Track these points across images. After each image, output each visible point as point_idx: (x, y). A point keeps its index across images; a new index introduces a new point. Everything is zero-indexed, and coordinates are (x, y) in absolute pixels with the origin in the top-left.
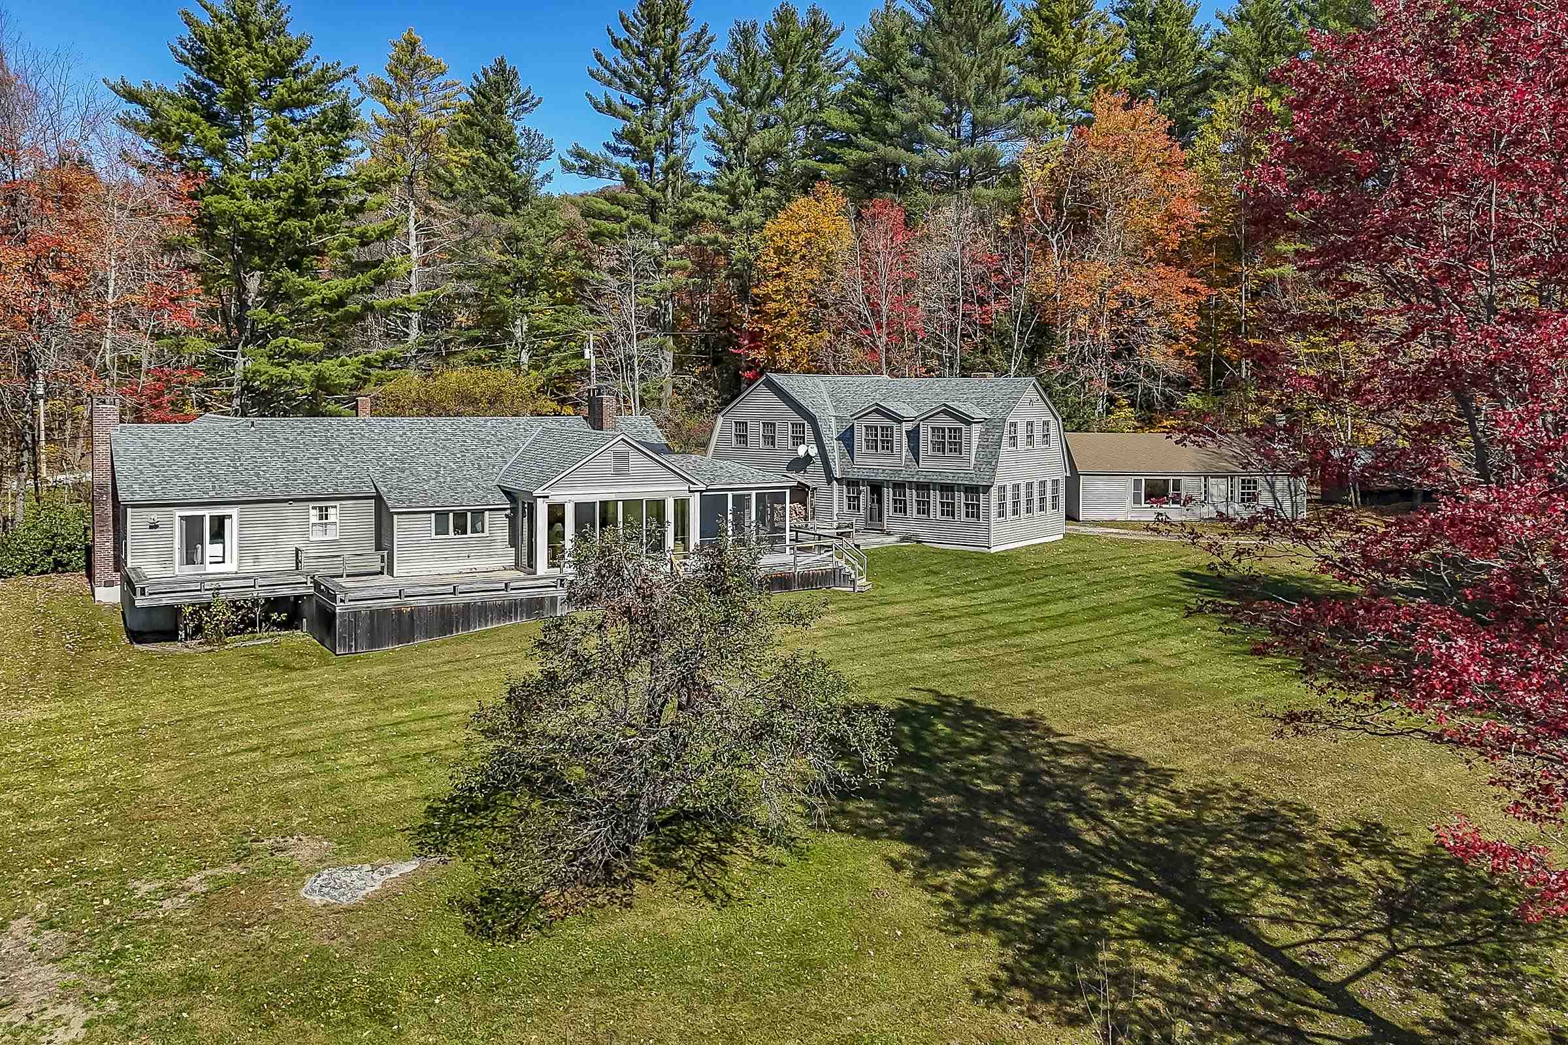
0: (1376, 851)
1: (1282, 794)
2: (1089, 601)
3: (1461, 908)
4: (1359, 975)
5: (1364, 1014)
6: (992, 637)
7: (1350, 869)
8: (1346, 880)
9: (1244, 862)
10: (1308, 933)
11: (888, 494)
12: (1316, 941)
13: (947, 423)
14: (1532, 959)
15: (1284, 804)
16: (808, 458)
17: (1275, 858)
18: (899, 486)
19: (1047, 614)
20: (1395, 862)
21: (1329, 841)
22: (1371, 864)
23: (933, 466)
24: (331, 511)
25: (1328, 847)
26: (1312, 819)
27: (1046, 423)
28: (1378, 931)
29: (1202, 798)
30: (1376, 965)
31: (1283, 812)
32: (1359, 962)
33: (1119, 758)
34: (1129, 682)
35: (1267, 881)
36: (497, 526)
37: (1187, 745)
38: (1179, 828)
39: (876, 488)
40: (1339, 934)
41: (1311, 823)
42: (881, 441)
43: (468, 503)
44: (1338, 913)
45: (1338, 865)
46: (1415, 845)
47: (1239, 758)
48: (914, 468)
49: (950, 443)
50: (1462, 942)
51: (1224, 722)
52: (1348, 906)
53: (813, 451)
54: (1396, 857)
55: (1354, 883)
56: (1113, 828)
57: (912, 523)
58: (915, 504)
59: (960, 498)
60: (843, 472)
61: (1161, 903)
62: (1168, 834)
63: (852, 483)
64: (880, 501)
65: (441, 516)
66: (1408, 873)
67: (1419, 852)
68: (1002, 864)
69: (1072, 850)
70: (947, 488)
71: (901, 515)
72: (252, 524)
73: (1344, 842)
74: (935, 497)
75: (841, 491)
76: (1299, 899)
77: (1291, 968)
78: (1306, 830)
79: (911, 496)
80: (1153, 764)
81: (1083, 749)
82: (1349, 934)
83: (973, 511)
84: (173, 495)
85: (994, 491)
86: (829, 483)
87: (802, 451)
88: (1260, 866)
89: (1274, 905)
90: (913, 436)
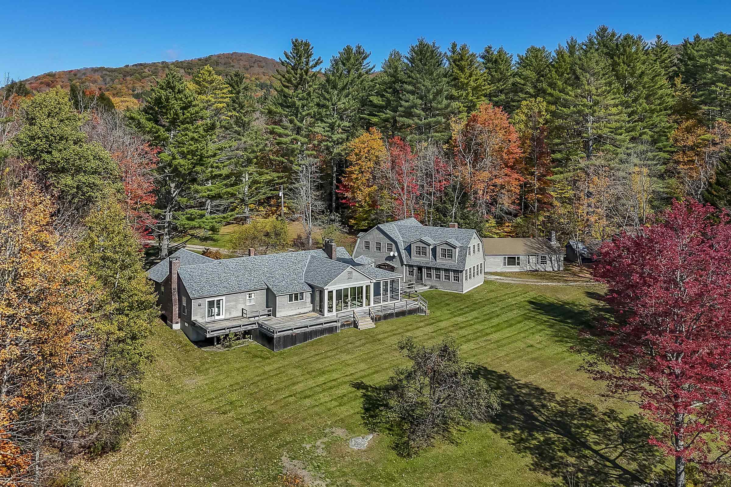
0: (615, 419)
1: (588, 401)
2: (504, 318)
3: (639, 437)
4: (617, 457)
5: (621, 468)
6: (479, 337)
7: (609, 425)
8: (609, 429)
9: (582, 425)
10: (604, 446)
11: (424, 271)
12: (606, 448)
13: (447, 247)
14: (657, 451)
15: (587, 404)
16: (394, 256)
17: (589, 423)
18: (429, 268)
19: (493, 324)
20: (620, 423)
21: (602, 417)
22: (614, 424)
23: (441, 262)
24: (253, 295)
25: (603, 419)
26: (596, 409)
27: (478, 244)
28: (620, 444)
29: (564, 403)
30: (621, 455)
31: (588, 407)
32: (617, 454)
33: (537, 389)
34: (530, 356)
35: (590, 431)
36: (307, 297)
37: (555, 383)
38: (563, 414)
39: (420, 269)
40: (611, 446)
41: (596, 411)
42: (422, 252)
43: (298, 290)
44: (610, 440)
45: (607, 425)
46: (623, 417)
47: (572, 386)
48: (434, 262)
49: (448, 254)
50: (640, 446)
51: (563, 372)
52: (612, 438)
53: (396, 254)
54: (620, 421)
55: (612, 430)
56: (545, 415)
57: (433, 281)
58: (435, 275)
59: (452, 274)
60: (407, 262)
61: (565, 439)
62: (560, 417)
63: (411, 266)
64: (421, 272)
65: (291, 296)
66: (624, 426)
67: (626, 419)
68: (522, 429)
69: (538, 423)
70: (446, 270)
71: (429, 278)
72: (230, 301)
73: (606, 417)
74: (442, 273)
75: (406, 269)
76: (599, 436)
77: (601, 456)
78: (596, 413)
79: (433, 272)
80: (548, 391)
81: (526, 385)
82: (613, 446)
83: (457, 279)
84: (205, 294)
85: (464, 272)
86: (402, 265)
87: (392, 254)
88: (587, 426)
89: (594, 438)
90: (434, 250)
